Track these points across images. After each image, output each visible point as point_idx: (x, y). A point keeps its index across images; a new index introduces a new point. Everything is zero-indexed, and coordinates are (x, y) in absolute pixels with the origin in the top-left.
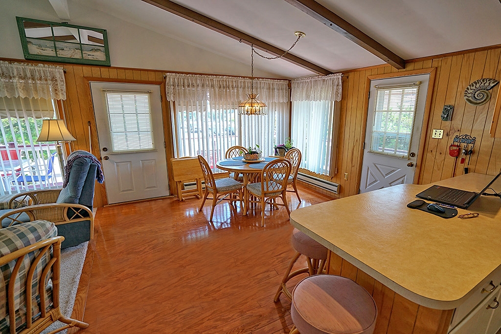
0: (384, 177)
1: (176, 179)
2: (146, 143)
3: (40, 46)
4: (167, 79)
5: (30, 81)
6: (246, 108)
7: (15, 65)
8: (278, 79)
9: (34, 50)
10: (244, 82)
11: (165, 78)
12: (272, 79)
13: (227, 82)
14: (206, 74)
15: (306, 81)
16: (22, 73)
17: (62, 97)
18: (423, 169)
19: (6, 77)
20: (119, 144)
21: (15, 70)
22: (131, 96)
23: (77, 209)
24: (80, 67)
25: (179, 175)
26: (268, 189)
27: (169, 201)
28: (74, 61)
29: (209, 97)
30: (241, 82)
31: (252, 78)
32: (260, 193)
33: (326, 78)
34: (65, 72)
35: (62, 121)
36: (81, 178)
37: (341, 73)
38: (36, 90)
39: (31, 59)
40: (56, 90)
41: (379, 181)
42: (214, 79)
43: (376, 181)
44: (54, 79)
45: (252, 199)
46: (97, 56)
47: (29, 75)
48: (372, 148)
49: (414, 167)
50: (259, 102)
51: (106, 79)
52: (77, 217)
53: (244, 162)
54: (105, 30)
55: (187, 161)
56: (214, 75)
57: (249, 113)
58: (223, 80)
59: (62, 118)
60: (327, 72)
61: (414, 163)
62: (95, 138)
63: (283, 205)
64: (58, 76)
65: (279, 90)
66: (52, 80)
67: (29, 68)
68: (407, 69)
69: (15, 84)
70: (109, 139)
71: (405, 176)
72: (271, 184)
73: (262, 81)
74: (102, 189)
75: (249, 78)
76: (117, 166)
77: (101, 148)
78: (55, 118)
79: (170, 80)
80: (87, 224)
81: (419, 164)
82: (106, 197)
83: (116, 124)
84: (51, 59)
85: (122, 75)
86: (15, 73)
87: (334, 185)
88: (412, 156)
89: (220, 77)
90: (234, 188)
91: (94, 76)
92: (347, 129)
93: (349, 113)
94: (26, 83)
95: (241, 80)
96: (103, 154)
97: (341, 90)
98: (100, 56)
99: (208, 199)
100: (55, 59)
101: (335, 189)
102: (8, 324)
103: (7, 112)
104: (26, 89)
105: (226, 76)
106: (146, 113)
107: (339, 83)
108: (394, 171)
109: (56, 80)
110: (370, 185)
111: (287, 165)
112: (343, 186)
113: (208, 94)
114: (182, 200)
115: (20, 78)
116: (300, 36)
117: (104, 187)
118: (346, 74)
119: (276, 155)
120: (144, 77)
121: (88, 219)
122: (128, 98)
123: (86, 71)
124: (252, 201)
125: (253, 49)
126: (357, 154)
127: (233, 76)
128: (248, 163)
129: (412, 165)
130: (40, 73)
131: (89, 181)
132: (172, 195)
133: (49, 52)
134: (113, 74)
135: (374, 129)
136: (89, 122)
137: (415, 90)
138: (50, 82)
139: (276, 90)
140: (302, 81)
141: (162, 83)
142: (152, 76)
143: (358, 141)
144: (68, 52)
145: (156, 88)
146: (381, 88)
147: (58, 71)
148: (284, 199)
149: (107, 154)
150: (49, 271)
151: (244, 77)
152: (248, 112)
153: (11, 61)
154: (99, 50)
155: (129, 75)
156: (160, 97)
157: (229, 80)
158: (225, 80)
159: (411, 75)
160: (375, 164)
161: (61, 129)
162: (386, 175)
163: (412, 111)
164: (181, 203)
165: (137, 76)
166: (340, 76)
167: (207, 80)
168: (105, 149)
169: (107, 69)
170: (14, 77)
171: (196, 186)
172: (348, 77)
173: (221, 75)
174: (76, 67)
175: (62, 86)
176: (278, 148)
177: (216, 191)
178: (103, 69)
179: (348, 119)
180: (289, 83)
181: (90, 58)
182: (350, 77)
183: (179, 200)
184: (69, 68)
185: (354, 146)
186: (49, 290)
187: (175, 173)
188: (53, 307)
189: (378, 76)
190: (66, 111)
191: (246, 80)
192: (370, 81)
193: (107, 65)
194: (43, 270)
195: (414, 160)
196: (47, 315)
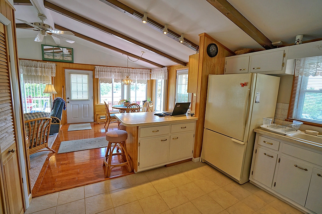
1: (97, 113)
2: (86, 97)
3: (48, 55)
5: (43, 69)
6: (125, 82)
7: (39, 63)
8: (145, 69)
9: (46, 57)
11: (95, 68)
12: (142, 69)
14: (112, 67)
16: (41, 66)
17: (54, 75)
19: (35, 67)
20: (74, 96)
21: (39, 65)
22: (81, 75)
23: (55, 119)
24: (62, 63)
27: (93, 124)
28: (60, 61)
29: (113, 77)
33: (162, 69)
34: (56, 65)
35: (53, 85)
36: (58, 107)
37: (167, 67)
38: (45, 72)
39: (45, 60)
40: (52, 72)
42: (116, 69)
44: (52, 68)
47: (43, 67)
48: (177, 101)
51: (71, 68)
52: (55, 122)
54: (73, 49)
55: (102, 105)
56: (116, 67)
58: (120, 69)
59: (53, 84)
60: (163, 67)
62: (65, 93)
64: (53, 67)
65: (146, 74)
66: (51, 69)
67: (44, 63)
68: (187, 66)
69: (38, 70)
70: (70, 94)
73: (138, 70)
74: (65, 116)
75: (132, 68)
76: (73, 106)
77: (67, 98)
78: (50, 84)
79: (97, 69)
80: (58, 126)
82: (67, 120)
83: (74, 88)
84: (52, 60)
85: (78, 67)
86: (39, 66)
91: (67, 67)
94: (42, 70)
96: (67, 100)
97: (167, 75)
98: (69, 59)
100: (53, 60)
102: (36, 141)
103: (33, 81)
104: (42, 72)
105: (121, 67)
106: (86, 83)
107: (166, 71)
109: (52, 69)
113: (113, 75)
114: (99, 124)
115: (40, 67)
116: (143, 53)
117: (66, 112)
120: (86, 67)
121: (59, 124)
123: (64, 65)
125: (128, 57)
127: (124, 68)
130: (47, 66)
131: (60, 109)
132: (95, 121)
133: (51, 57)
134: (74, 66)
136: (63, 86)
138: (50, 69)
139: (144, 74)
141: (93, 70)
142: (90, 67)
143: (173, 98)
144: (58, 57)
145: (91, 72)
146: (180, 74)
147: (54, 65)
149: (69, 101)
150: (47, 128)
153: (38, 61)
154: (70, 56)
155: (81, 67)
156: (93, 76)
157: (122, 69)
161: (52, 88)
165: (84, 67)
167: (113, 69)
169: (72, 64)
170: (38, 67)
172: (170, 69)
173: (119, 67)
174: (60, 63)
175: (54, 71)
177: (110, 117)
178: (70, 64)
180: (151, 70)
181: (66, 59)
183: (97, 124)
184: (58, 63)
185: (172, 100)
186: (46, 136)
187: (96, 110)
188: (46, 142)
189: (179, 69)
190: (55, 81)
192: (177, 71)
193: (72, 62)
194: (46, 127)
196: (44, 144)
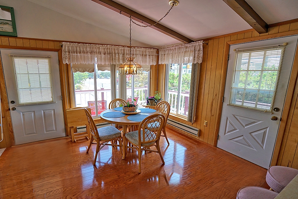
0: (244, 127)
1: (69, 125)
2: (47, 96)
4: (63, 47)
6: (125, 69)
8: (149, 48)
10: (124, 50)
11: (62, 46)
12: (145, 48)
13: (111, 50)
14: (94, 44)
15: (171, 48)
18: (289, 124)
20: (24, 98)
22: (34, 60)
25: (72, 122)
26: (144, 140)
27: (65, 141)
29: (96, 61)
30: (121, 50)
31: (130, 47)
32: (137, 143)
33: (188, 45)
37: (203, 41)
41: (238, 130)
42: (101, 47)
43: (235, 129)
45: (130, 145)
46: (6, 28)
48: (231, 102)
49: (278, 121)
50: (135, 63)
51: (13, 46)
53: (123, 113)
54: (12, 8)
56: (100, 44)
57: (128, 72)
58: (107, 48)
60: (189, 41)
61: (279, 117)
62: (4, 93)
63: (157, 152)
65: (150, 56)
68: (270, 33)
70: (16, 94)
71: (267, 128)
72: (147, 136)
73: (137, 49)
74: (10, 133)
75: (128, 47)
76: (23, 115)
77: (10, 101)
79: (65, 48)
81: (285, 118)
82: (14, 140)
83: (21, 82)
85: (27, 44)
87: (195, 130)
88: (277, 111)
89: (105, 46)
90: (114, 136)
91: (3, 44)
92: (207, 86)
93: (209, 73)
95: (121, 48)
96: (11, 106)
97: (202, 54)
99: (93, 143)
101: (196, 133)
105: (110, 45)
106: (47, 74)
107: (200, 49)
108: (254, 122)
110: (228, 132)
111: (162, 119)
112: (203, 131)
113: (96, 59)
114: (74, 142)
116: (174, 4)
118: (206, 41)
119: (147, 104)
120: (45, 46)
122: (32, 62)
124: (130, 147)
125: (131, 20)
126: (216, 106)
127: (115, 45)
128: (126, 114)
129: (275, 119)
132: (68, 136)
134: (20, 43)
135: (234, 85)
137: (280, 51)
139: (148, 56)
140: (168, 49)
141: (59, 50)
142: (51, 45)
143: (217, 95)
145: (55, 54)
146: (241, 51)
148: (158, 146)
149: (14, 106)
151: (124, 46)
152: (126, 72)
154: (8, 23)
155: (33, 44)
156: (58, 61)
157: (112, 48)
158: (109, 48)
159: (275, 37)
160: (234, 115)
162: (246, 125)
163: (276, 70)
164: (74, 144)
165: (39, 45)
166: (201, 43)
167: (95, 48)
168: (13, 102)
169: (14, 39)
171: (86, 128)
172: (207, 44)
173: (106, 45)
176: (149, 99)
177: (99, 139)
178: (10, 39)
179: (208, 77)
180: (157, 50)
182: (209, 44)
183: (71, 141)
185: (213, 100)
187: (68, 120)
189: (238, 41)
191: (125, 49)
192: (230, 46)
193: (14, 35)
195: (279, 115)
